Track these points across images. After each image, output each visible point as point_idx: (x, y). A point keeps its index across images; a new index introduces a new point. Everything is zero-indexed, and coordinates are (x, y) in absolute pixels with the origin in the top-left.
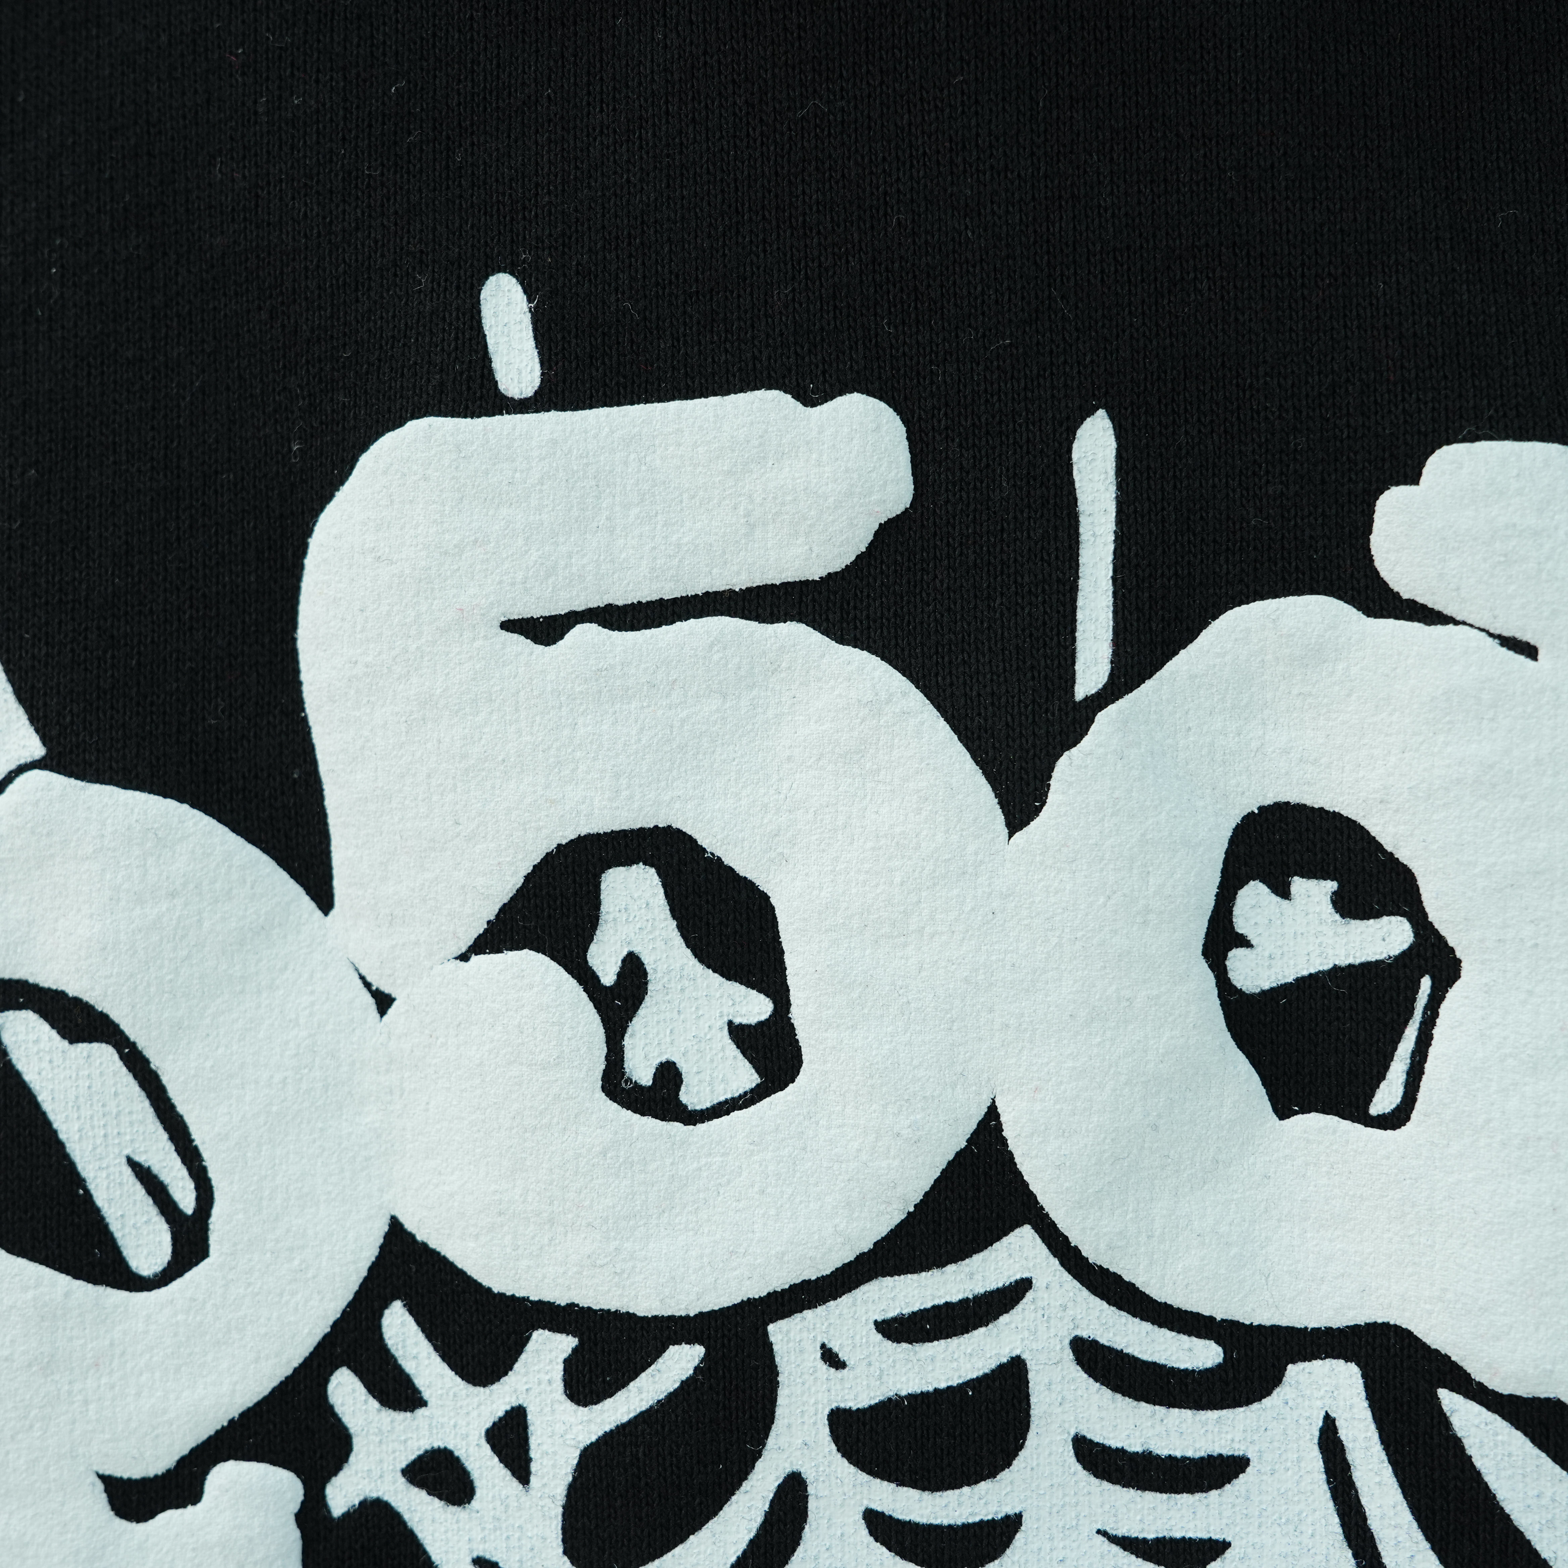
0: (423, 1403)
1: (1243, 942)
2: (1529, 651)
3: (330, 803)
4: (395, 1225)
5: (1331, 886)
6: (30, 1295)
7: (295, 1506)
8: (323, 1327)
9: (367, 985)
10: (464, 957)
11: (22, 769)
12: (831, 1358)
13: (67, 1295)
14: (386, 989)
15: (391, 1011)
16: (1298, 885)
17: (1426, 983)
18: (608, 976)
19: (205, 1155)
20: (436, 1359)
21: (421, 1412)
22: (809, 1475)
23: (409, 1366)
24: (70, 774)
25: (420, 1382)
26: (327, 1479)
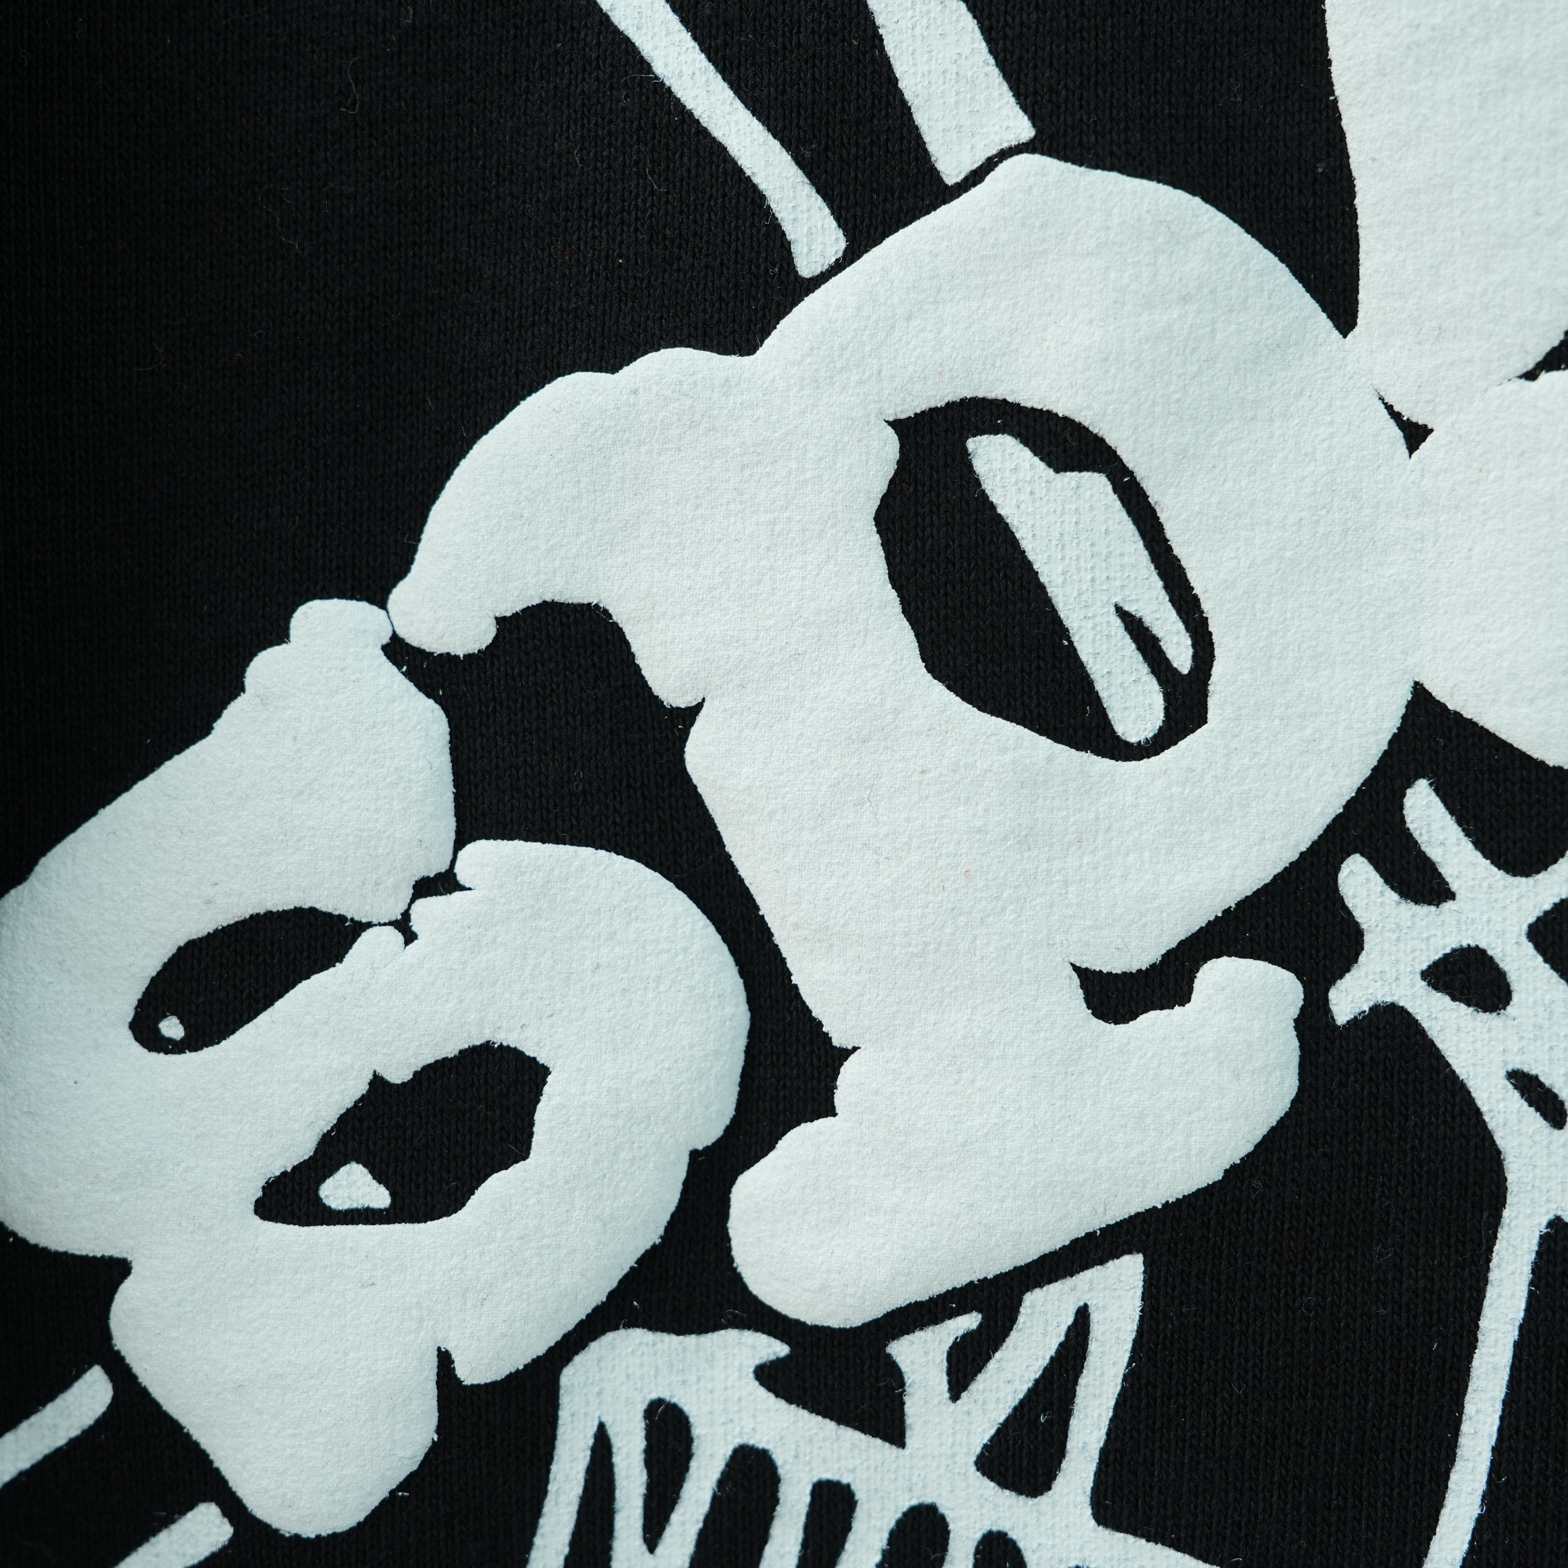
0: (1451, 896)
3: (1361, 202)
4: (1420, 693)
6: (1008, 757)
7: (1294, 1011)
8: (1336, 807)
9: (1396, 416)
10: (1531, 376)
11: (1005, 154)
13: (1050, 759)
14: (1419, 418)
15: (1425, 447)
19: (1206, 606)
20: (1468, 845)
21: (1448, 906)
23: (1434, 853)
24: (1065, 159)
25: (1447, 871)
26: (1332, 982)
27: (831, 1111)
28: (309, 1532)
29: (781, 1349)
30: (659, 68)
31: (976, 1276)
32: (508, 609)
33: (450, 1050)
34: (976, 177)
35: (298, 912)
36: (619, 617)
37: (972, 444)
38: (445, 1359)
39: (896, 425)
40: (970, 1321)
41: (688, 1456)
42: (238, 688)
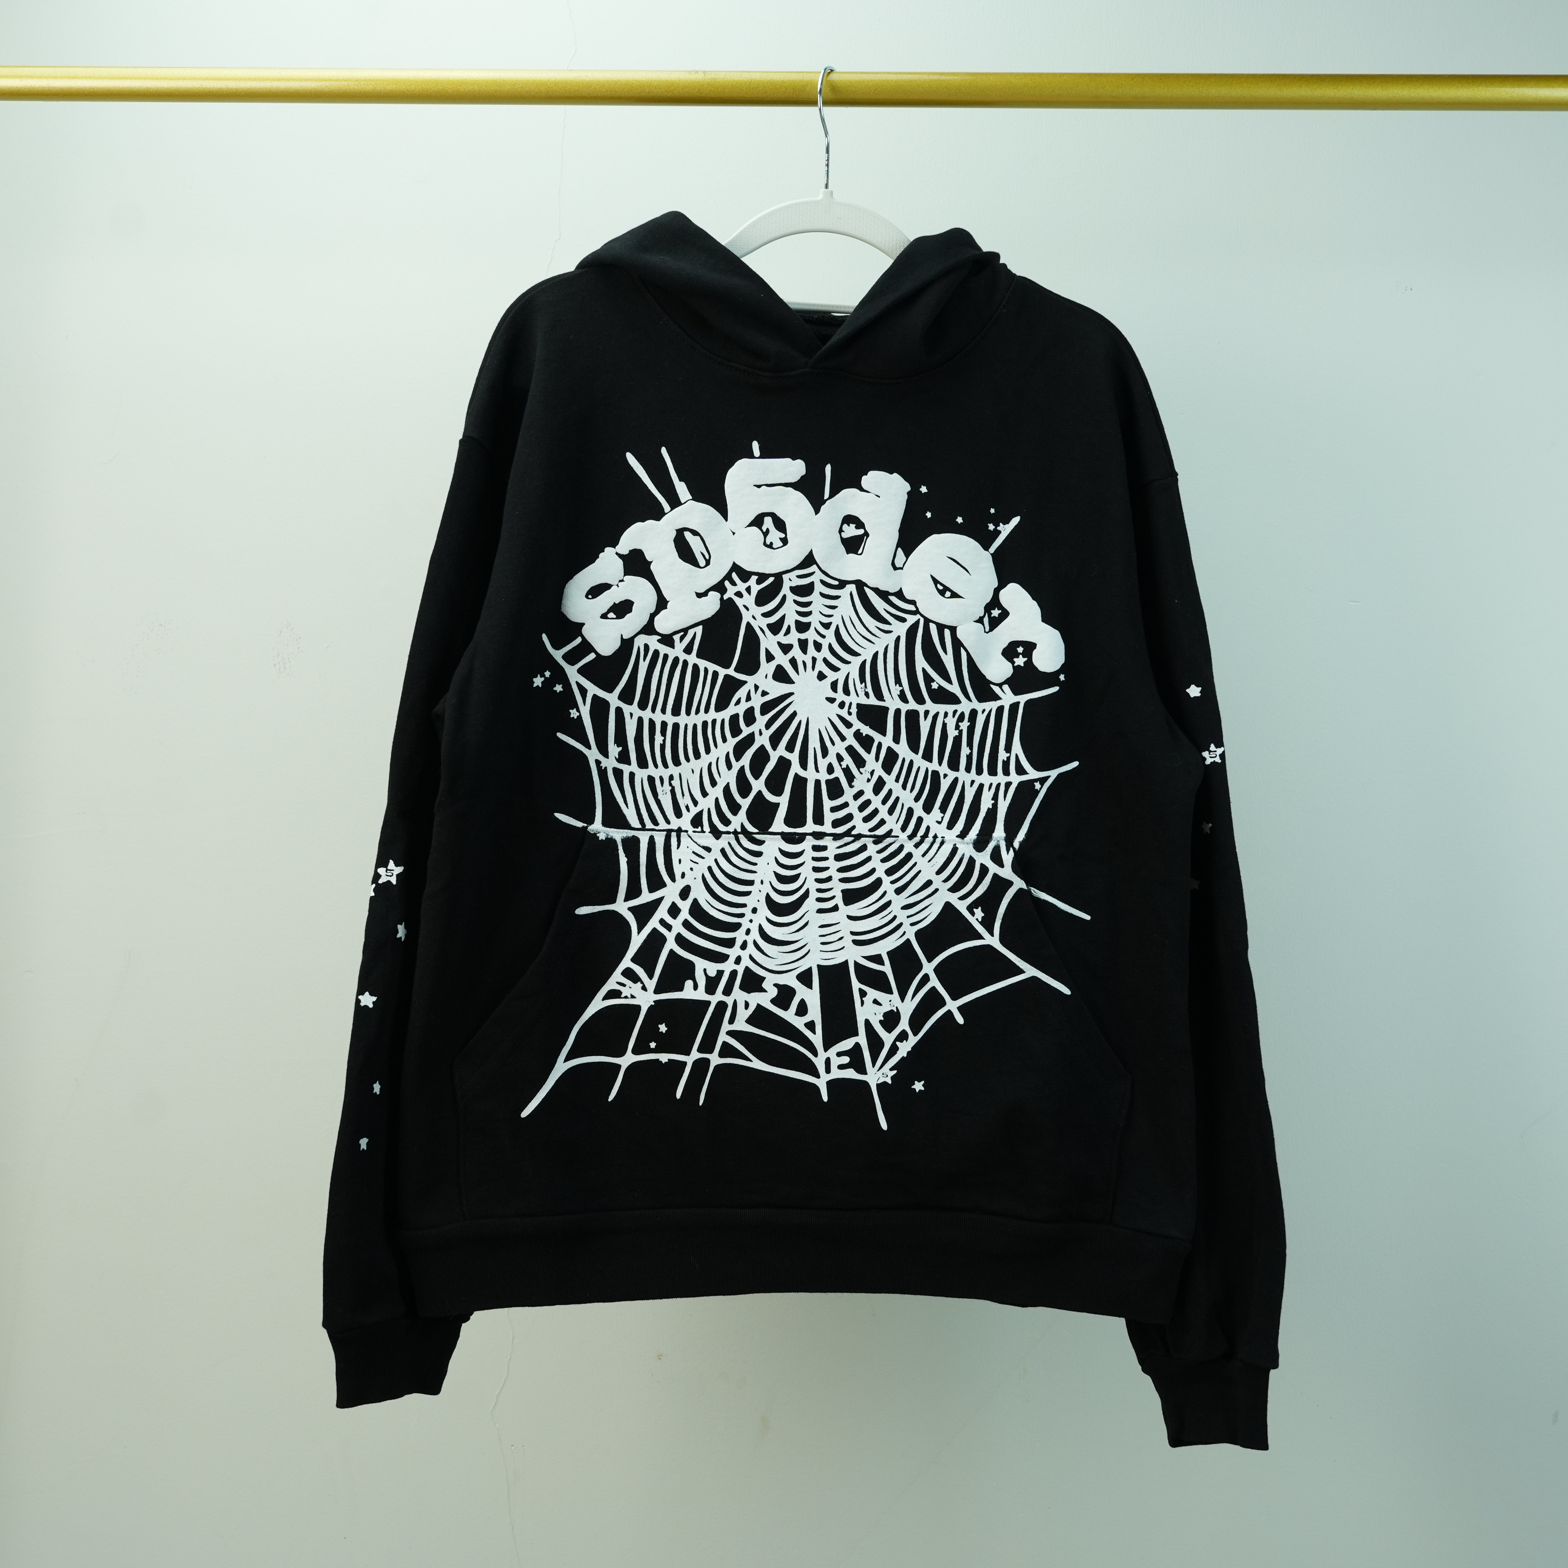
0: (737, 585)
1: (844, 531)
2: (879, 497)
3: (728, 507)
4: (734, 563)
5: (855, 525)
7: (720, 598)
8: (724, 575)
10: (746, 528)
11: (689, 500)
12: (790, 580)
16: (851, 525)
17: (865, 537)
18: (764, 531)
22: (786, 595)
27: (667, 608)
28: (606, 655)
29: (660, 638)
30: (649, 488)
31: (683, 628)
32: (630, 550)
33: (623, 600)
34: (685, 503)
35: (605, 583)
36: (643, 551)
37: (684, 532)
38: (622, 635)
39: (676, 530)
40: (682, 633)
41: (649, 650)
42: (599, 557)
